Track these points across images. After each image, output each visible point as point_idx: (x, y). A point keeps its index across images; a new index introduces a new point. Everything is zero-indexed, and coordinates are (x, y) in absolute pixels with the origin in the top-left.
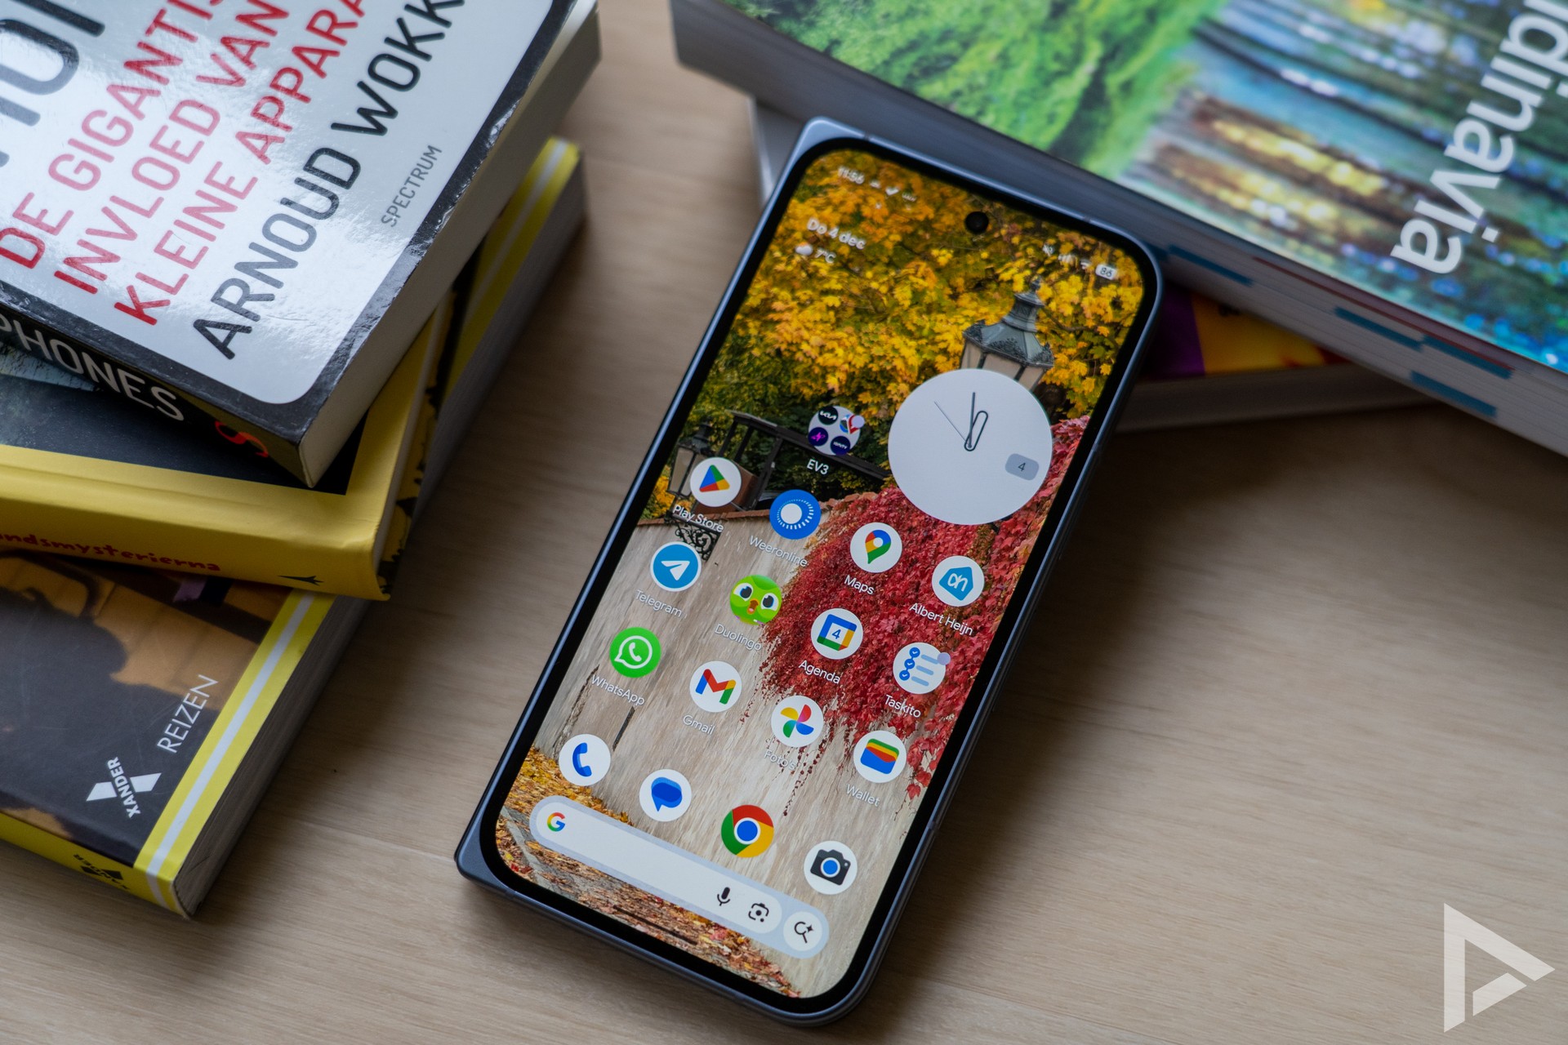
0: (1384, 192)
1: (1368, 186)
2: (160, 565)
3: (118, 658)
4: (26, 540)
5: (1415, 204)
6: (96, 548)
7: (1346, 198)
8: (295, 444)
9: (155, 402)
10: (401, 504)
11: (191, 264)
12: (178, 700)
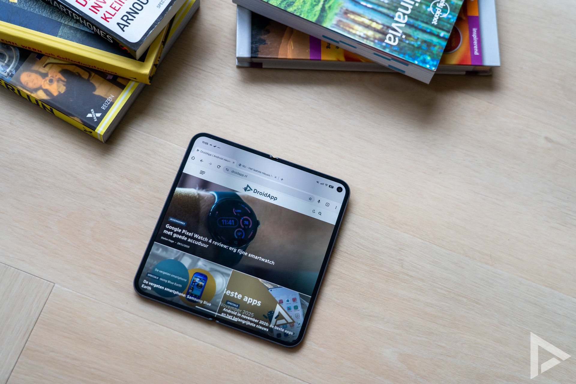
0: (383, 28)
1: (379, 27)
2: (105, 71)
3: (94, 89)
4: (78, 62)
5: (389, 31)
6: (92, 66)
7: (375, 30)
8: (135, 51)
9: (107, 38)
10: (155, 65)
11: (117, 11)
12: (106, 99)
